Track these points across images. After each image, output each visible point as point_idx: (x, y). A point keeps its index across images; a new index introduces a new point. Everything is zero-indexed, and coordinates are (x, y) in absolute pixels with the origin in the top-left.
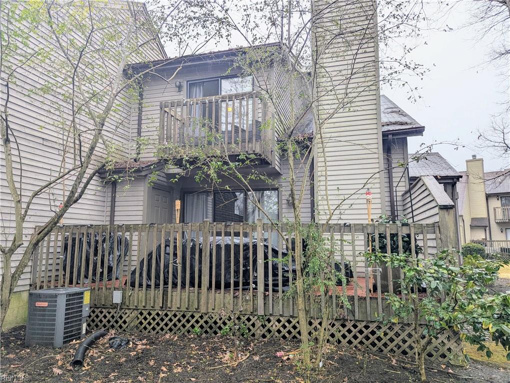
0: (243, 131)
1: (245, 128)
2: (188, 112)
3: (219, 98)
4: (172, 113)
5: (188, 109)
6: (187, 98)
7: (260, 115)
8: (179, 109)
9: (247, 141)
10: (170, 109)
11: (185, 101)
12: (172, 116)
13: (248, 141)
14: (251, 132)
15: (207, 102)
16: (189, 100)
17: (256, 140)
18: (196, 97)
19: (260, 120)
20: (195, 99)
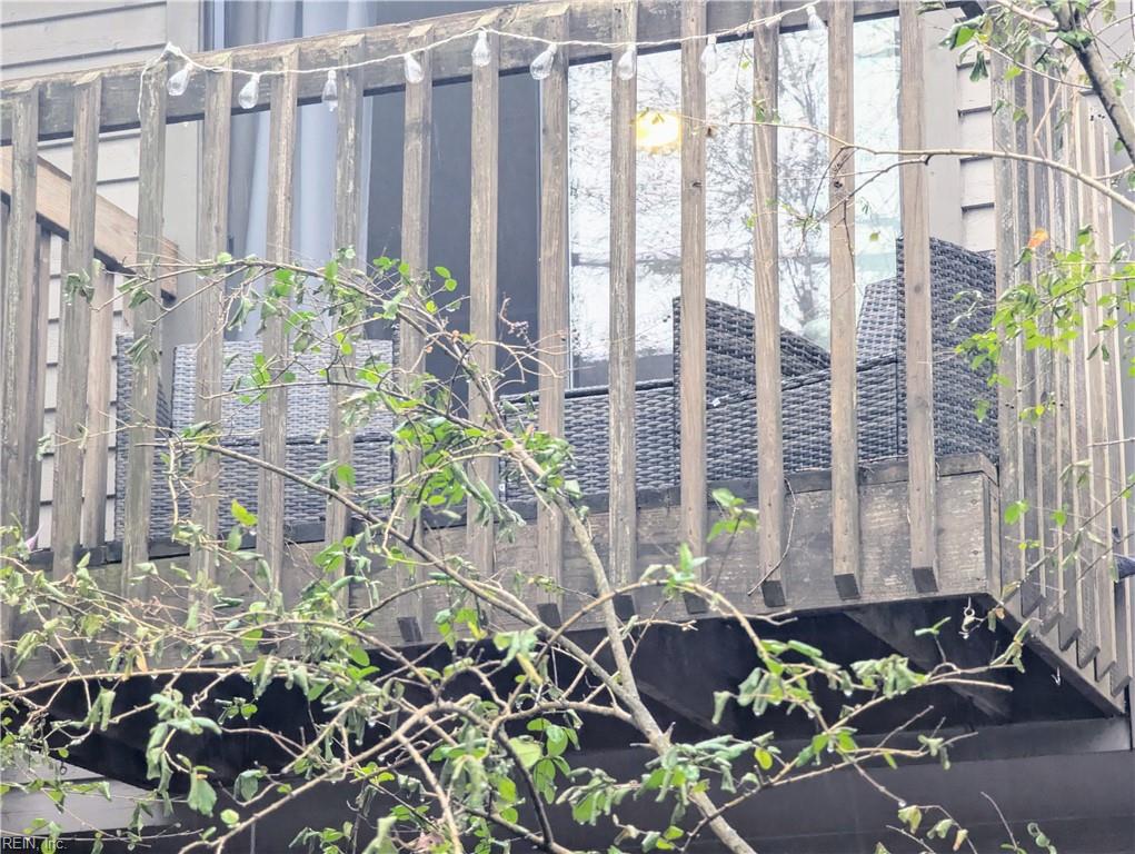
0: (803, 358)
1: (821, 329)
2: (219, 179)
3: (540, 27)
4: (54, 201)
5: (220, 153)
6: (207, 45)
7: (982, 183)
8: (119, 157)
9: (843, 467)
10: (30, 165)
11: (181, 77)
12: (47, 228)
13: (861, 476)
14: (881, 371)
15: (414, 73)
16: (221, 60)
17: (944, 450)
18: (298, 32)
19: (981, 236)
20: (288, 52)
